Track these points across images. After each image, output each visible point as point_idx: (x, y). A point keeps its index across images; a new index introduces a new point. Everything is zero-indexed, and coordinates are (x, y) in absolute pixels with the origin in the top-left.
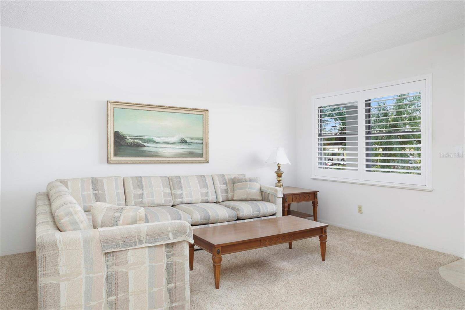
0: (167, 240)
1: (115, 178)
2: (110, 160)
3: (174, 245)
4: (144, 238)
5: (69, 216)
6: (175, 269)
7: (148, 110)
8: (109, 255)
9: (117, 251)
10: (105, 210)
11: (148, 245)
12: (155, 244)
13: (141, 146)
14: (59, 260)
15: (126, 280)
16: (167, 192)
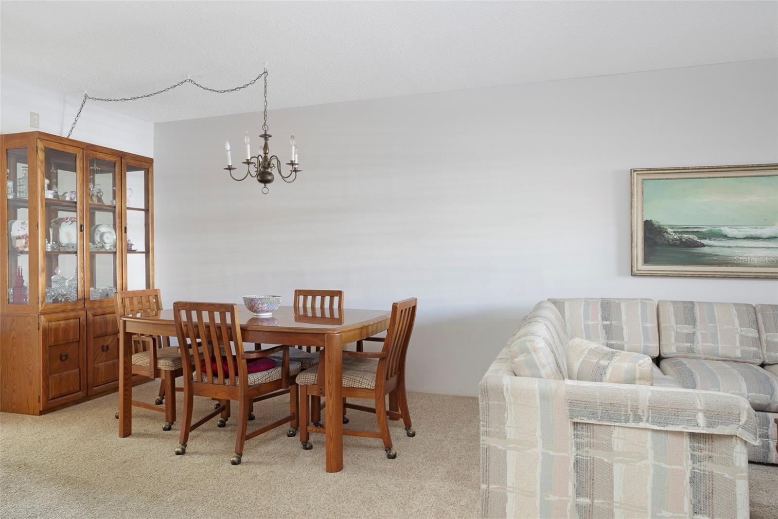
0: (690, 426)
1: (641, 302)
2: (635, 269)
3: (708, 438)
4: (643, 411)
5: (525, 354)
6: (713, 487)
7: (709, 178)
8: (579, 427)
9: (593, 424)
10: (586, 352)
11: (652, 426)
12: (666, 428)
13: (696, 244)
14: (506, 416)
15: (609, 479)
16: (750, 335)
